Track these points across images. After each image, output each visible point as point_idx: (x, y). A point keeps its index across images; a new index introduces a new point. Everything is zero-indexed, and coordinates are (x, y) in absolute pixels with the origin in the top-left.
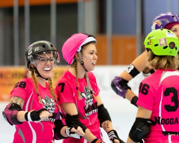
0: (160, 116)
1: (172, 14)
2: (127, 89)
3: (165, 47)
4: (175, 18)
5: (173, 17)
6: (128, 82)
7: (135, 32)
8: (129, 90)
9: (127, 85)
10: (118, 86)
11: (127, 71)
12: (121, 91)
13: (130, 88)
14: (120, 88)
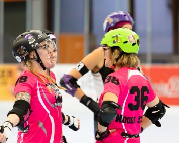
0: (122, 114)
1: (124, 12)
2: (76, 88)
3: (134, 44)
4: (126, 17)
5: (125, 16)
6: (77, 80)
7: (83, 31)
8: (78, 88)
9: (76, 83)
10: (68, 84)
11: (77, 69)
12: (71, 89)
13: (79, 87)
14: (70, 86)
